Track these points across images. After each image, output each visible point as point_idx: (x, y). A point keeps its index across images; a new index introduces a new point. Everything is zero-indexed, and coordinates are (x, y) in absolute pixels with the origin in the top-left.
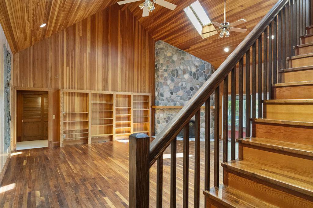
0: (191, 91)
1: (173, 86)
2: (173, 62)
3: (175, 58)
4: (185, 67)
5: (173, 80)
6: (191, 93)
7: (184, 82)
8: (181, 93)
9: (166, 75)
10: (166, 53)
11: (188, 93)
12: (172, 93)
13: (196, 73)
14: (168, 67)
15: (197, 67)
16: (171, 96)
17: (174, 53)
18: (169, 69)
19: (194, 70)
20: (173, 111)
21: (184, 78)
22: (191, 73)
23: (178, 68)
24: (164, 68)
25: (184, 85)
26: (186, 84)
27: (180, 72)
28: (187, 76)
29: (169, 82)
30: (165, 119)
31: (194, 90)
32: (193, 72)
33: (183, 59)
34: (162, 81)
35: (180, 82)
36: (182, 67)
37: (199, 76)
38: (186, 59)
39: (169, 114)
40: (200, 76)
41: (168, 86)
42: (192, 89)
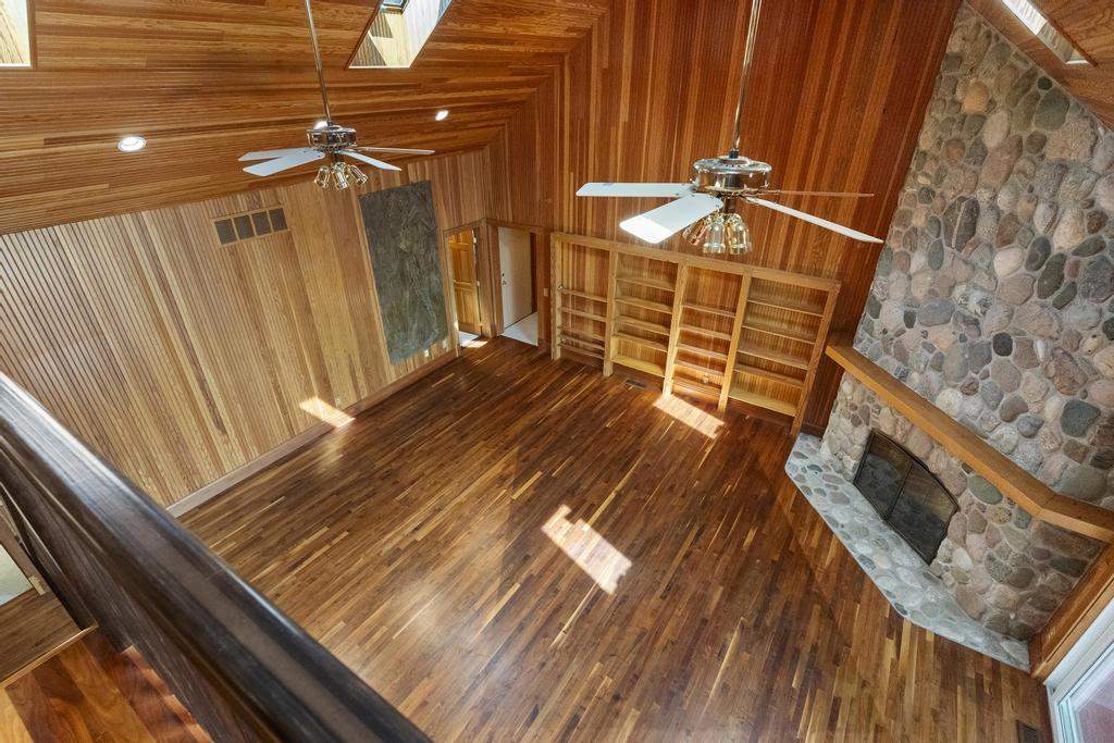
0: (995, 357)
1: (925, 289)
2: (980, 154)
3: (996, 131)
4: (1023, 206)
5: (935, 260)
6: (988, 367)
7: (983, 290)
8: (944, 337)
9: (919, 219)
10: (961, 94)
11: (978, 357)
12: (909, 320)
13: (1071, 259)
16: (904, 332)
17: (1000, 98)
19: (1064, 239)
21: (990, 270)
22: (1041, 253)
23: (983, 196)
24: (922, 180)
26: (985, 304)
27: (986, 227)
28: (1007, 262)
30: (853, 407)
31: (1010, 357)
32: (1055, 251)
33: (1039, 143)
35: (961, 283)
36: (1005, 200)
37: (1080, 286)
38: (1052, 153)
39: (870, 399)
40: (1086, 295)
41: (909, 277)
42: (1003, 345)
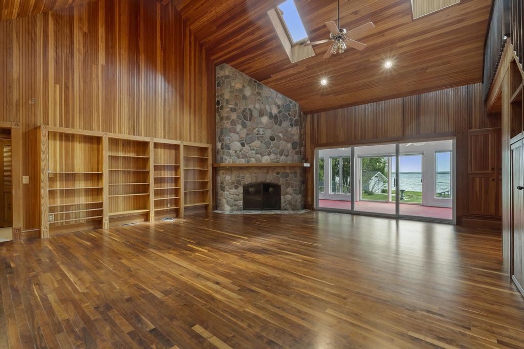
0: (272, 142)
1: (245, 134)
2: (245, 97)
3: (248, 92)
4: (263, 107)
5: (244, 126)
6: (272, 145)
7: (262, 128)
8: (257, 143)
9: (234, 116)
10: (233, 84)
11: (268, 145)
12: (243, 145)
13: (278, 115)
14: (236, 104)
15: (279, 107)
16: (242, 149)
17: (246, 85)
18: (239, 109)
19: (275, 111)
20: (245, 172)
21: (261, 123)
22: (271, 116)
23: (251, 106)
24: (230, 106)
25: (261, 132)
26: (264, 131)
27: (255, 114)
28: (265, 119)
29: (239, 127)
30: (233, 183)
31: (275, 141)
32: (274, 114)
33: (259, 94)
34: (228, 126)
35: (255, 128)
36: (257, 106)
37: (282, 120)
38: (264, 95)
39: (239, 177)
40: (284, 120)
41: (237, 133)
42: (272, 139)
